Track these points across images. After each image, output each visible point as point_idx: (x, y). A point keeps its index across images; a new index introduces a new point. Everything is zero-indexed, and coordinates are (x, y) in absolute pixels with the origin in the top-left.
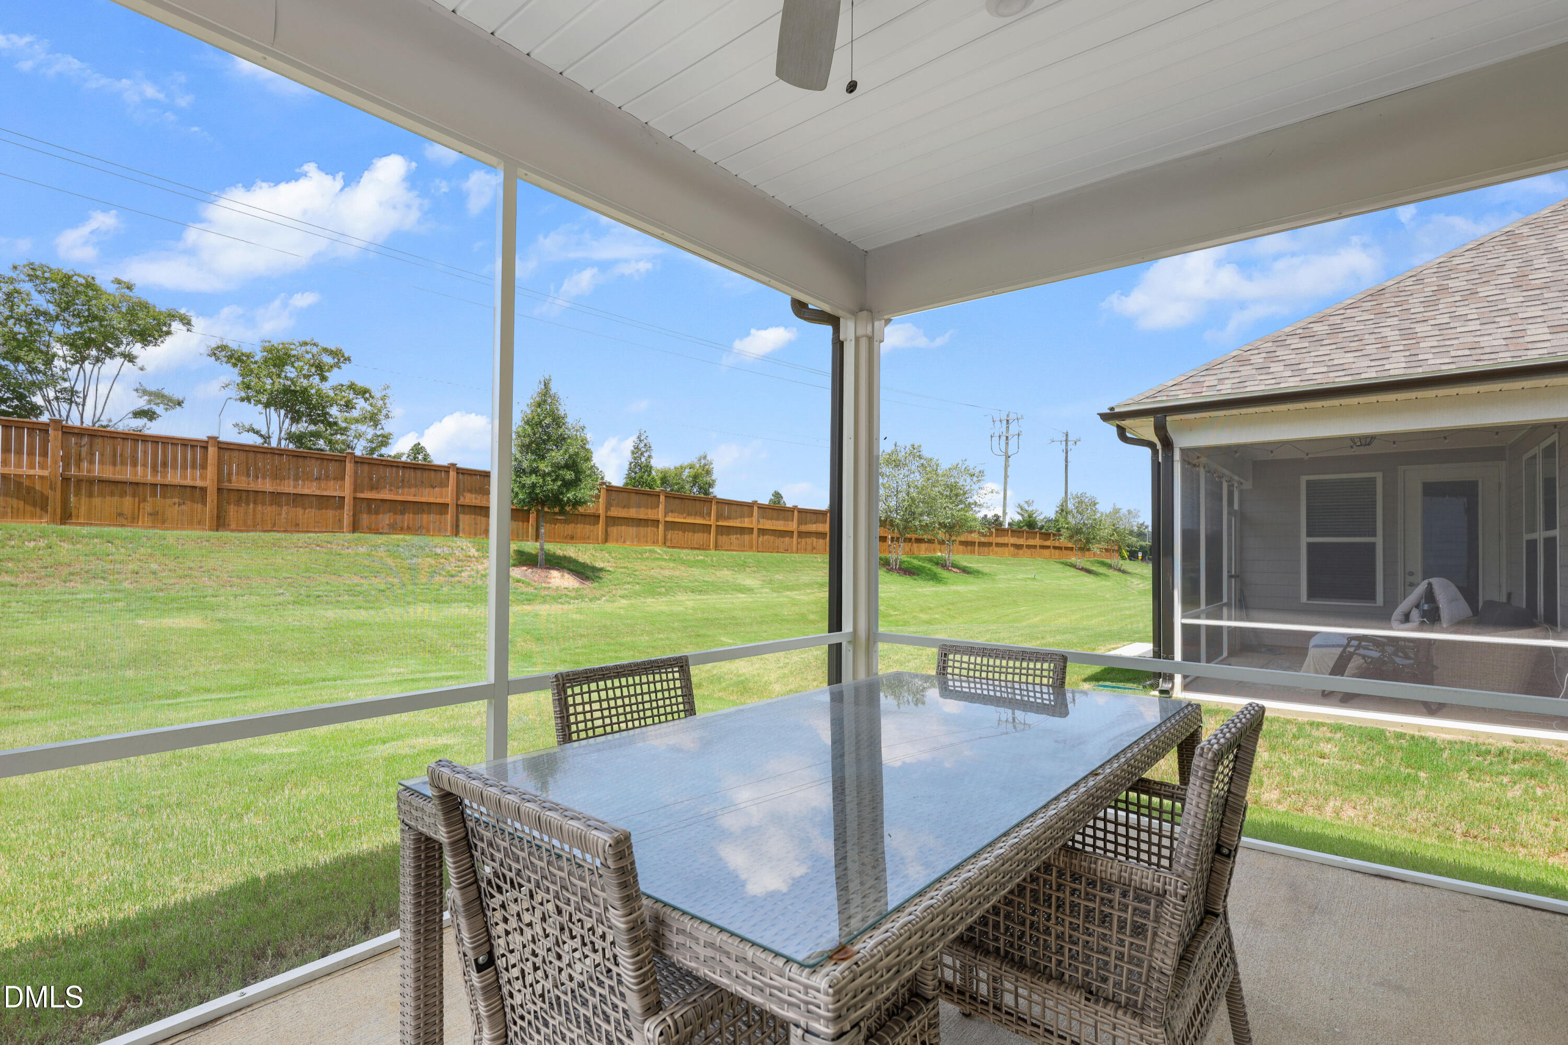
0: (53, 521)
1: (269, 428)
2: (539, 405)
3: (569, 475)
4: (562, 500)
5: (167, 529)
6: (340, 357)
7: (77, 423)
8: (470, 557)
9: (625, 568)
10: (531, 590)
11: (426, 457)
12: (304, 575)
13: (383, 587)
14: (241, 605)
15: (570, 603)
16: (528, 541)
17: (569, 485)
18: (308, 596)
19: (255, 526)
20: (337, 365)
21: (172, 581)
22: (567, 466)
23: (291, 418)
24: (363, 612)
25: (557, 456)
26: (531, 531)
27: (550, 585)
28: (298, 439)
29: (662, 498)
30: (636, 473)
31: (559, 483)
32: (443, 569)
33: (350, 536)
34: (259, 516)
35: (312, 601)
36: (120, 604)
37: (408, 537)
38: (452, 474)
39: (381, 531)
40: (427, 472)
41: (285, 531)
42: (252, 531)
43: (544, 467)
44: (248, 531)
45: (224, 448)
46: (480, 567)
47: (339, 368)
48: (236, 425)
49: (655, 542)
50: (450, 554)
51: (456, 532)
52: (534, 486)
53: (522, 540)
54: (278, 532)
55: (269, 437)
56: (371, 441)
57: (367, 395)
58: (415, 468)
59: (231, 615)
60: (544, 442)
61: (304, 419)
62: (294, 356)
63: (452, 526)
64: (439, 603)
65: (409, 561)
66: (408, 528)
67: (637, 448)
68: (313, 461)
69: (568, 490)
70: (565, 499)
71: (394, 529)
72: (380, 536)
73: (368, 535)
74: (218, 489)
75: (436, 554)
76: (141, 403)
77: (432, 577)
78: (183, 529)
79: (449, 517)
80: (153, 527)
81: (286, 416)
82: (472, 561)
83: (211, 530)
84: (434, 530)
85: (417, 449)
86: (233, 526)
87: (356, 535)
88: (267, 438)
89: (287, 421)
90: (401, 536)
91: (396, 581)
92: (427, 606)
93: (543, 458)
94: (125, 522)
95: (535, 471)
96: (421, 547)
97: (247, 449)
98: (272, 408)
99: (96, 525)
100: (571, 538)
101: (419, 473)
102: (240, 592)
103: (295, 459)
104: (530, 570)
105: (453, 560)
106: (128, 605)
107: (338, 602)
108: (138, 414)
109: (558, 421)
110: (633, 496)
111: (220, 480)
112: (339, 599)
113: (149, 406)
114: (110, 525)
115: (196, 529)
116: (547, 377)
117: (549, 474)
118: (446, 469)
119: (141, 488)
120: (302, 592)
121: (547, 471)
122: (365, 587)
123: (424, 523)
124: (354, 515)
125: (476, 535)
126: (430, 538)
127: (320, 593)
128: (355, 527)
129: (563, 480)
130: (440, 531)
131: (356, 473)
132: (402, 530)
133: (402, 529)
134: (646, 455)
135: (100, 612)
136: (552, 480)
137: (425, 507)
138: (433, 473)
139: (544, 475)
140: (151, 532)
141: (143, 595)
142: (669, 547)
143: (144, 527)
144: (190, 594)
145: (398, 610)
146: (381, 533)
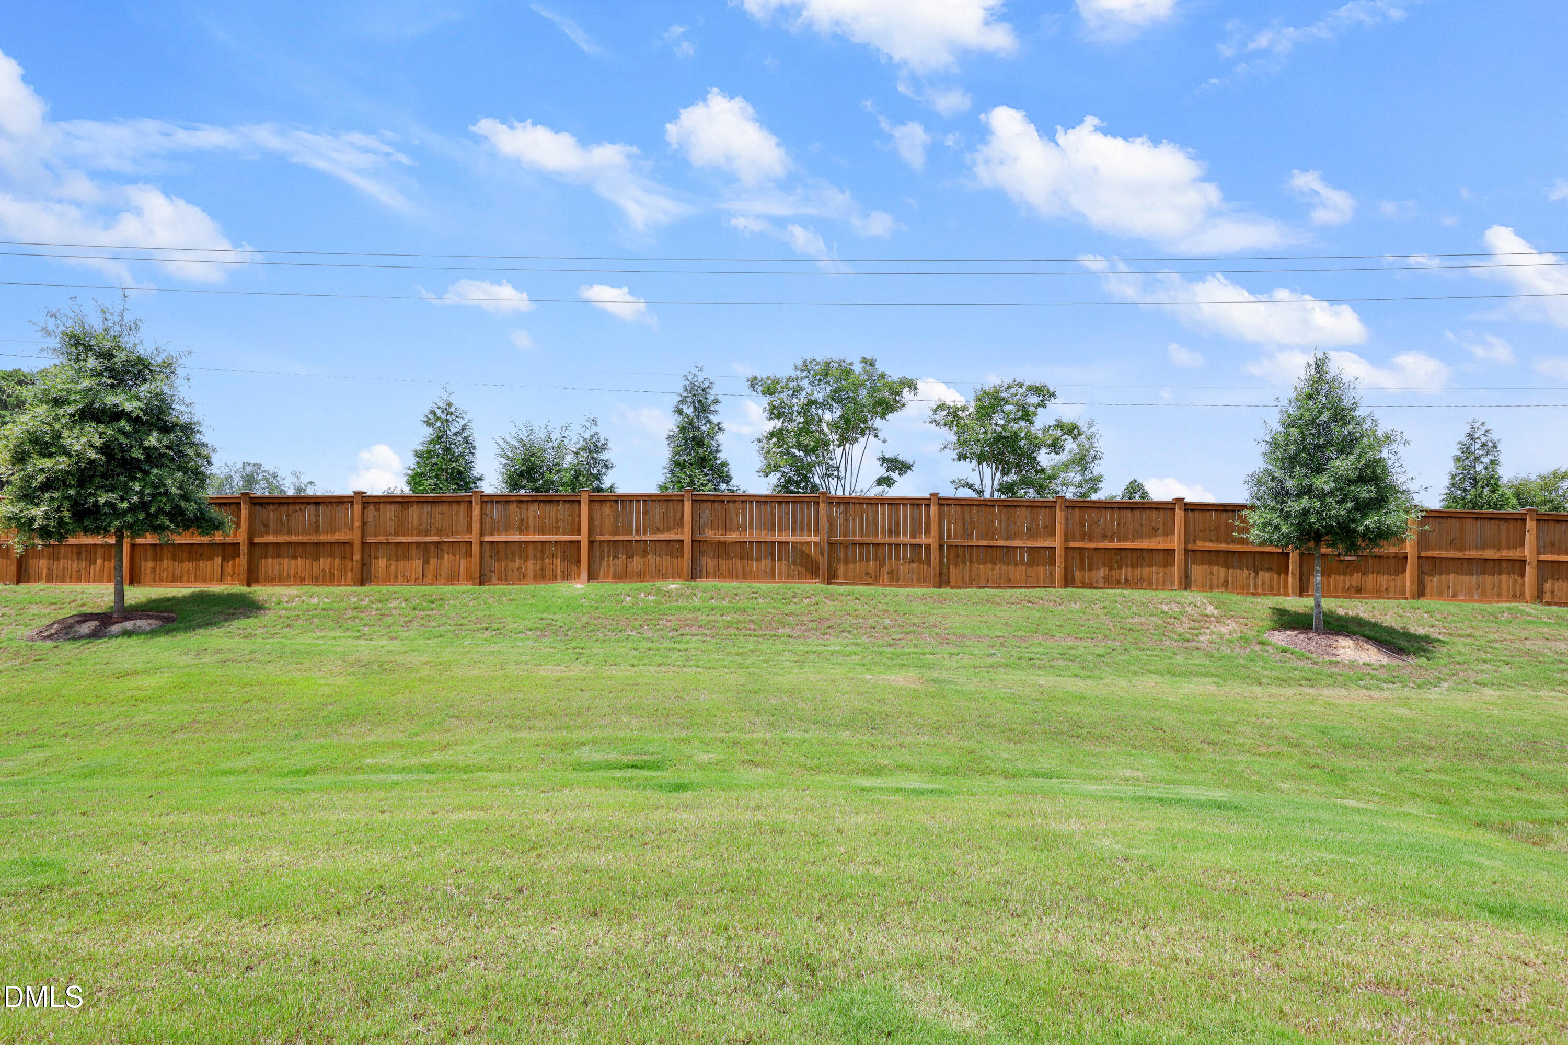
0: (823, 582)
1: (982, 481)
2: (1310, 397)
3: (1366, 492)
4: (1355, 531)
5: (900, 587)
6: (1044, 394)
7: (840, 493)
8: (1207, 616)
9: (1469, 636)
10: (1306, 665)
11: (1144, 495)
12: (1015, 633)
13: (1100, 651)
14: (955, 665)
15: (1382, 689)
16: (1287, 595)
17: (1364, 507)
18: (1020, 659)
19: (971, 582)
20: (1042, 405)
21: (900, 636)
22: (1362, 479)
23: (1002, 470)
24: (1079, 682)
25: (1342, 465)
26: (1292, 581)
27: (1338, 659)
28: (1008, 489)
29: (1530, 524)
30: (1465, 490)
31: (1350, 505)
32: (1173, 631)
33: (1062, 591)
34: (974, 571)
35: (1024, 663)
36: (857, 658)
37: (1127, 592)
38: (1179, 514)
39: (1095, 585)
40: (1148, 512)
41: (998, 587)
42: (970, 587)
43: (1322, 482)
44: (966, 588)
45: (944, 503)
46: (1224, 630)
47: (1044, 406)
48: (953, 482)
49: (1518, 596)
50: (1181, 612)
51: (1186, 584)
52: (1305, 512)
53: (1279, 595)
54: (992, 587)
55: (982, 491)
56: (1080, 486)
57: (1076, 432)
58: (1132, 509)
59: (945, 675)
60: (1319, 447)
61: (1013, 470)
62: (1003, 399)
63: (1180, 577)
64: (1174, 675)
65: (1130, 620)
66: (1126, 580)
67: (1466, 450)
68: (1024, 509)
69: (1365, 516)
70: (1361, 528)
71: (1109, 583)
72: (1095, 591)
73: (1081, 590)
74: (940, 546)
75: (1163, 612)
76: (881, 472)
77: (1161, 641)
78: (913, 586)
79: (1176, 569)
80: (890, 585)
81: (997, 468)
82: (1210, 622)
83: (934, 587)
84: (1157, 583)
85: (1134, 487)
86: (952, 583)
87: (1069, 590)
88: (980, 492)
89: (999, 474)
90: (1119, 591)
91: (1116, 644)
92: (1158, 679)
93: (1319, 470)
94: (870, 581)
95: (1308, 491)
96: (1143, 604)
97: (963, 502)
98: (985, 464)
99: (851, 584)
100: (1358, 591)
101: (1137, 513)
102: (956, 650)
103: (1006, 509)
104: (1302, 636)
105: (1184, 620)
106: (862, 659)
107: (1052, 667)
108: (880, 482)
109: (1341, 415)
110: (1471, 525)
111: (941, 537)
112: (1053, 664)
113: (888, 474)
114: (859, 584)
115: (922, 586)
116: (1320, 355)
117: (1331, 493)
118: (1168, 507)
119: (881, 547)
120: (1014, 653)
121: (1327, 488)
122: (1081, 651)
123: (1146, 576)
124: (1066, 568)
125: (1211, 588)
126: (1153, 593)
127: (1032, 656)
128: (1068, 582)
129: (1356, 500)
130: (1162, 585)
131: (1067, 520)
132: (1118, 584)
133: (1119, 582)
134: (1486, 460)
135: (840, 664)
136: (1338, 502)
137: (1146, 555)
138: (1154, 512)
139: (1323, 495)
140: (888, 590)
141: (875, 649)
142: (1549, 604)
143: (885, 585)
144: (912, 650)
145: (1123, 683)
146: (1095, 588)
